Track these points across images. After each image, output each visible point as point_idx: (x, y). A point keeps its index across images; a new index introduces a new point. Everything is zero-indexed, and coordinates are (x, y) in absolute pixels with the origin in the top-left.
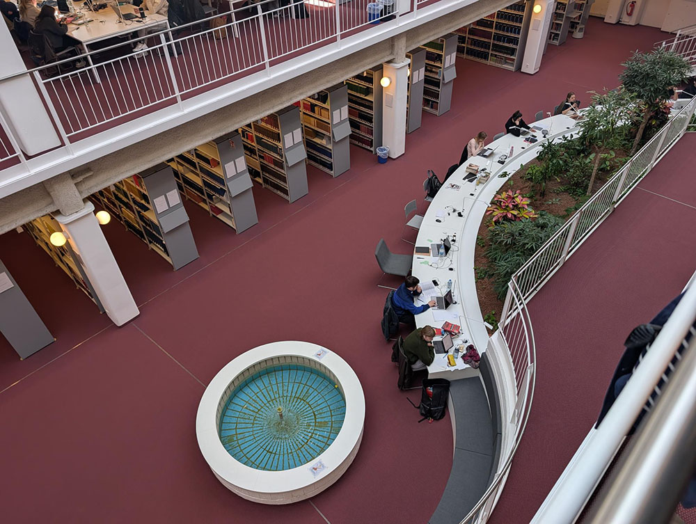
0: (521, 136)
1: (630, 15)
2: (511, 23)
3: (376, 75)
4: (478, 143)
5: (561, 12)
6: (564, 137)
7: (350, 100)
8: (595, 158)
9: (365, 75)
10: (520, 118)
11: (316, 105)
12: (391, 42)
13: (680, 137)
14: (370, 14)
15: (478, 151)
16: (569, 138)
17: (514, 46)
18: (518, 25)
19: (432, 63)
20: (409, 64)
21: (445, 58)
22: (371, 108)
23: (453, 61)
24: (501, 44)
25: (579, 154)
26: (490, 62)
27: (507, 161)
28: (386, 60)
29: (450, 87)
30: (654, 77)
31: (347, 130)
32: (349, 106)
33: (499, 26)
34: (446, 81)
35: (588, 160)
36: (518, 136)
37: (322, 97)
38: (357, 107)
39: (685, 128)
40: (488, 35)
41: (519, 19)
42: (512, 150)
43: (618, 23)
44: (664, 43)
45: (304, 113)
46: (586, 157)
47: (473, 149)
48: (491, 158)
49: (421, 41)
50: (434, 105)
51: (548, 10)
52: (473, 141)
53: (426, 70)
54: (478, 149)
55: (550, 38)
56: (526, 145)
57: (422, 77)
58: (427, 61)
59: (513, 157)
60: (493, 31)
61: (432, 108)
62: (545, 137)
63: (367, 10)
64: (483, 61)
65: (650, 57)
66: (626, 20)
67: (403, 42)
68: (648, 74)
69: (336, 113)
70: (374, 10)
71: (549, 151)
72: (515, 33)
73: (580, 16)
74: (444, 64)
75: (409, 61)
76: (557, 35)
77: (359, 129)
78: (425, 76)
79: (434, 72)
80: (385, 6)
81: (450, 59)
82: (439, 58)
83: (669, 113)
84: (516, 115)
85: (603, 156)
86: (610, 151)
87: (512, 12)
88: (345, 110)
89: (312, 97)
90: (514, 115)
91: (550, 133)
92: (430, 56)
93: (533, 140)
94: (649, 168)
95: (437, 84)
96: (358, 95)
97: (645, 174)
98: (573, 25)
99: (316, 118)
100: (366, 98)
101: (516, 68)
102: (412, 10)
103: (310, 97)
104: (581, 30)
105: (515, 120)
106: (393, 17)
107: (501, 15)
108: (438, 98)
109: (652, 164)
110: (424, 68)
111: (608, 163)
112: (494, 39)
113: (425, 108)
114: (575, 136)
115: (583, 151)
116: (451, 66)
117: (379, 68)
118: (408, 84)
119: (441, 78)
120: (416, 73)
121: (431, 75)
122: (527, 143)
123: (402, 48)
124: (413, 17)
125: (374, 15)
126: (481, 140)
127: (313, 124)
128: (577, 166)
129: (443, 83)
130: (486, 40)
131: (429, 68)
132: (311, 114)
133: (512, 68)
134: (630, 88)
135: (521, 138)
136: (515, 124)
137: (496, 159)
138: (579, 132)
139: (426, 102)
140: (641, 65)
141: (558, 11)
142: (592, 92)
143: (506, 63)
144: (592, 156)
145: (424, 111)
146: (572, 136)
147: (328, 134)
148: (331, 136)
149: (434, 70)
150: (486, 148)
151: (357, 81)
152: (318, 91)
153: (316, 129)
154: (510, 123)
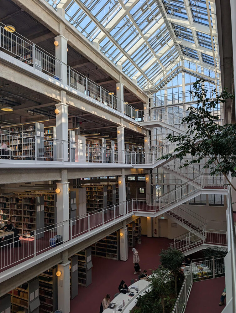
0: (127, 293)
1: (156, 233)
2: (112, 240)
3: (54, 270)
4: (107, 301)
5: (131, 234)
6: (145, 291)
7: (40, 285)
8: (162, 301)
9: (48, 271)
10: (124, 284)
11: (21, 291)
12: (61, 254)
13: (192, 285)
14: (51, 243)
15: (108, 305)
16: (148, 292)
17: (116, 250)
18: (116, 241)
19: (81, 261)
20: (70, 264)
21: (87, 258)
22: (51, 288)
23: (91, 259)
24: (110, 249)
25: (154, 300)
26: (106, 257)
27: (123, 309)
28: (59, 262)
29: (90, 272)
30: (172, 259)
31: (38, 303)
32: (40, 289)
33: (108, 242)
34: (88, 268)
35: (159, 303)
36: (125, 293)
37: (25, 286)
38: (44, 288)
39: (192, 280)
40: (104, 246)
41: (115, 239)
42: (124, 302)
43: (153, 237)
44: (171, 244)
45: (14, 297)
46: (158, 301)
47: (105, 305)
48: (115, 309)
49: (75, 252)
50: (84, 282)
51: (126, 234)
52: (104, 300)
53: (78, 265)
54: (107, 304)
55: (129, 245)
56: (130, 298)
57: (77, 268)
58: (79, 260)
59: (125, 306)
60: (106, 244)
61: (83, 283)
62: (137, 292)
63: (50, 241)
64: (104, 257)
65: (168, 251)
66: (155, 236)
67: (67, 253)
68: (170, 259)
69: (32, 295)
70: (53, 241)
71: (141, 301)
72: (115, 244)
73: (138, 235)
74: (87, 261)
75: (70, 262)
76: (131, 243)
77: (45, 301)
78: (78, 267)
79: (82, 265)
80: (58, 239)
81: (89, 258)
82: (84, 258)
83: (184, 274)
84: (122, 283)
85: (165, 299)
86: (167, 296)
87: (112, 236)
88: (37, 291)
89: (19, 287)
90: (121, 282)
91: (139, 289)
92: (80, 258)
93: (132, 295)
94: (185, 303)
95: (84, 270)
96: (45, 282)
97: (185, 307)
98: (137, 239)
99: (20, 299)
100: (49, 283)
101: (118, 259)
102: (70, 239)
103: (18, 287)
104: (140, 241)
105: (122, 285)
106: (62, 243)
107: (108, 237)
108: (85, 278)
109: (186, 301)
110: (77, 264)
111: (168, 303)
112: (107, 247)
113: (80, 284)
114: (150, 290)
115: (156, 297)
116: (90, 261)
117: (56, 267)
118: (70, 273)
119: (86, 268)
120: (74, 267)
121: (81, 267)
122: (130, 297)
123: (66, 256)
124: (70, 242)
125: (53, 243)
126: (108, 299)
127: (18, 303)
128: (155, 307)
129: (87, 270)
130: (103, 248)
131: (80, 264)
132: (18, 296)
133: (117, 259)
134: (165, 265)
135: (127, 295)
136: (122, 288)
137: (117, 308)
138: (151, 288)
139: (80, 281)
140: (166, 255)
141: (130, 234)
142: (150, 269)
143: (114, 257)
144: (160, 300)
145: (79, 285)
146: (149, 290)
147: (26, 308)
148: (28, 309)
149: (82, 264)
150: (111, 303)
151: (45, 274)
152: (22, 283)
153: (20, 305)
154: (120, 287)
